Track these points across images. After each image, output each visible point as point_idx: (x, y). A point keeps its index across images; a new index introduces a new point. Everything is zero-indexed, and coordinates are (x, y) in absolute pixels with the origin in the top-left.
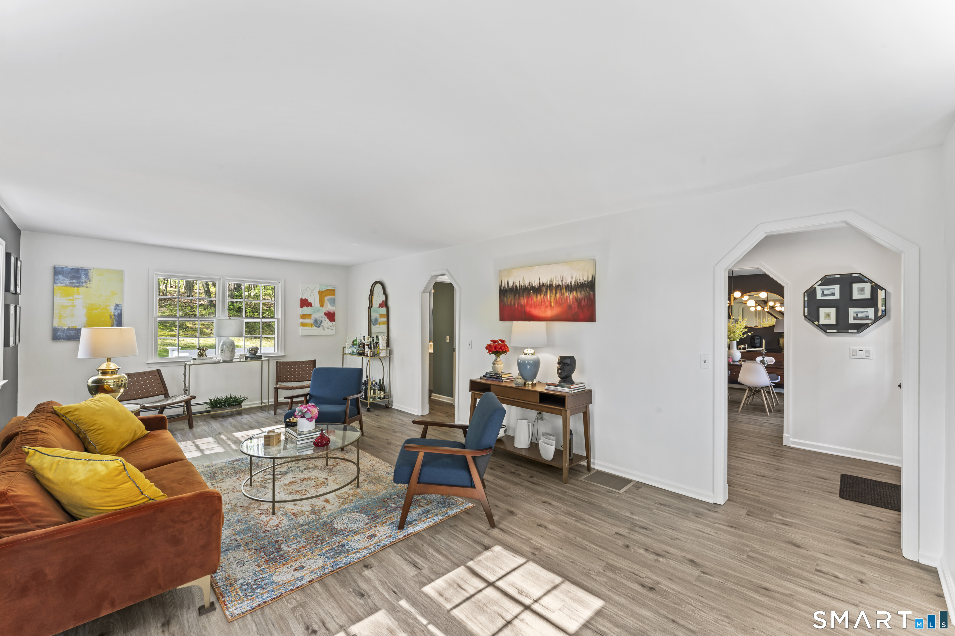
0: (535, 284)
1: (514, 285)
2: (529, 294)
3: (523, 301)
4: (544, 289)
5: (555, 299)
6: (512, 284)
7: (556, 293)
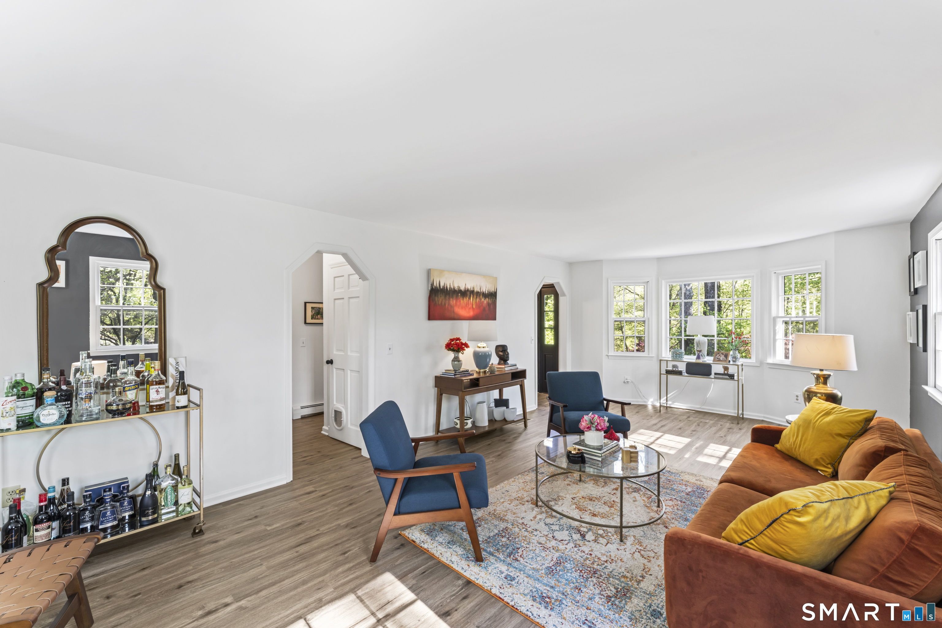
0: (462, 288)
1: (445, 286)
2: (457, 296)
3: (453, 302)
4: (468, 293)
5: (476, 302)
6: (443, 285)
7: (476, 298)
